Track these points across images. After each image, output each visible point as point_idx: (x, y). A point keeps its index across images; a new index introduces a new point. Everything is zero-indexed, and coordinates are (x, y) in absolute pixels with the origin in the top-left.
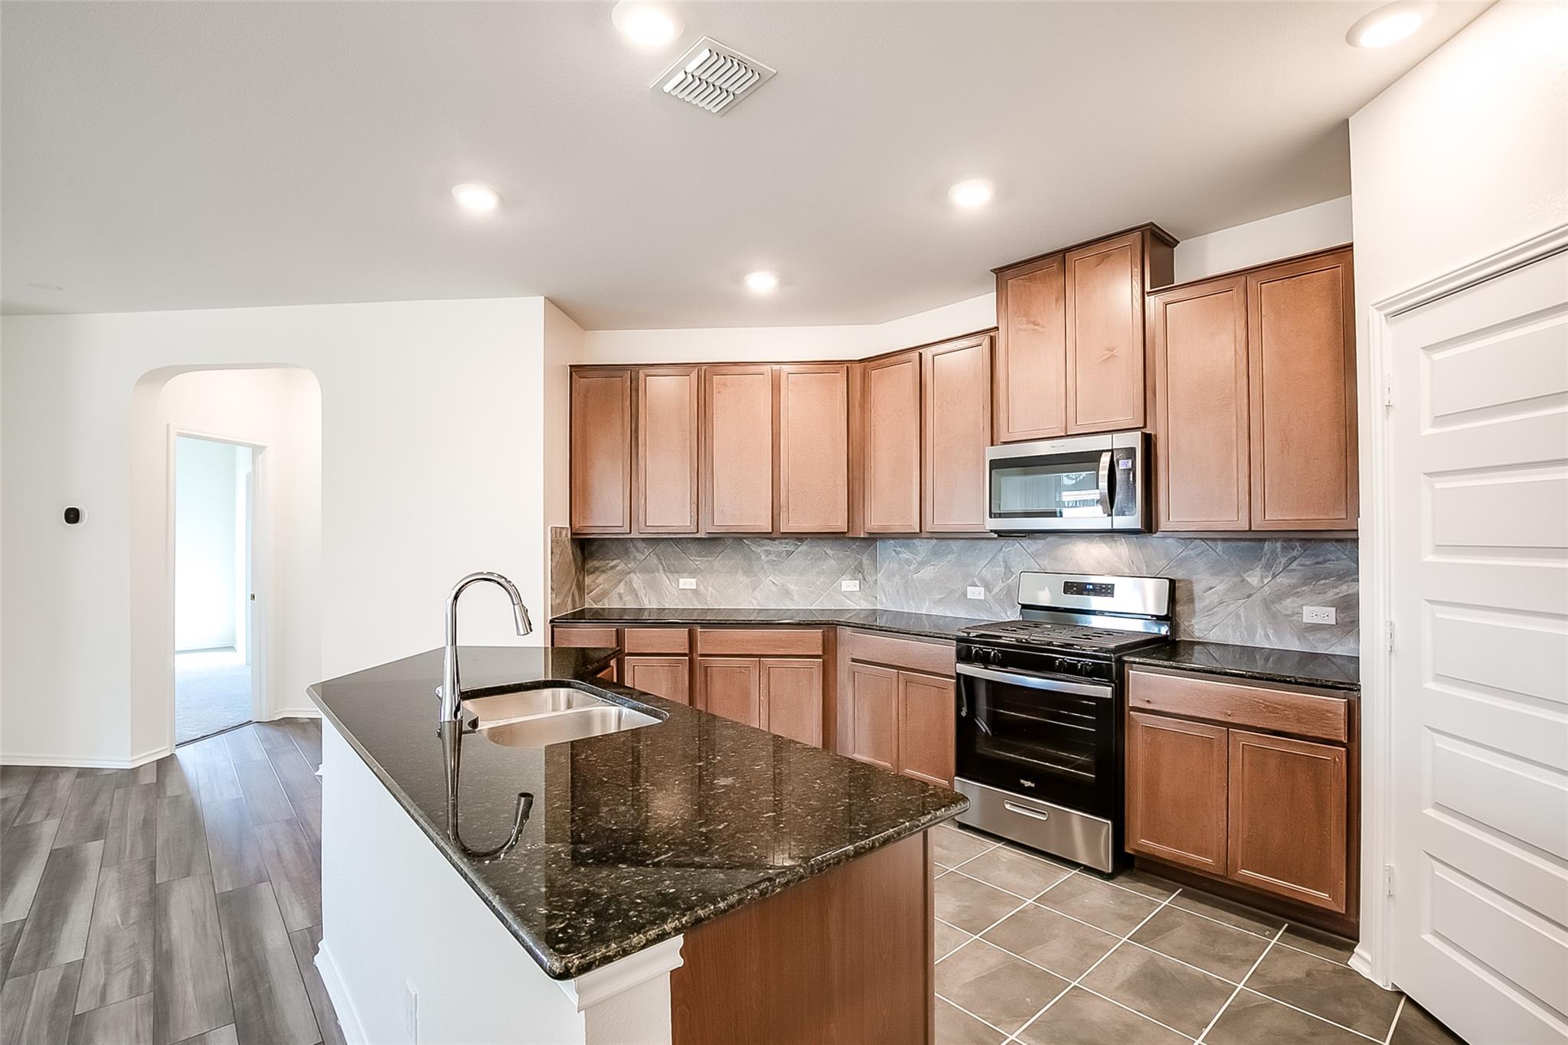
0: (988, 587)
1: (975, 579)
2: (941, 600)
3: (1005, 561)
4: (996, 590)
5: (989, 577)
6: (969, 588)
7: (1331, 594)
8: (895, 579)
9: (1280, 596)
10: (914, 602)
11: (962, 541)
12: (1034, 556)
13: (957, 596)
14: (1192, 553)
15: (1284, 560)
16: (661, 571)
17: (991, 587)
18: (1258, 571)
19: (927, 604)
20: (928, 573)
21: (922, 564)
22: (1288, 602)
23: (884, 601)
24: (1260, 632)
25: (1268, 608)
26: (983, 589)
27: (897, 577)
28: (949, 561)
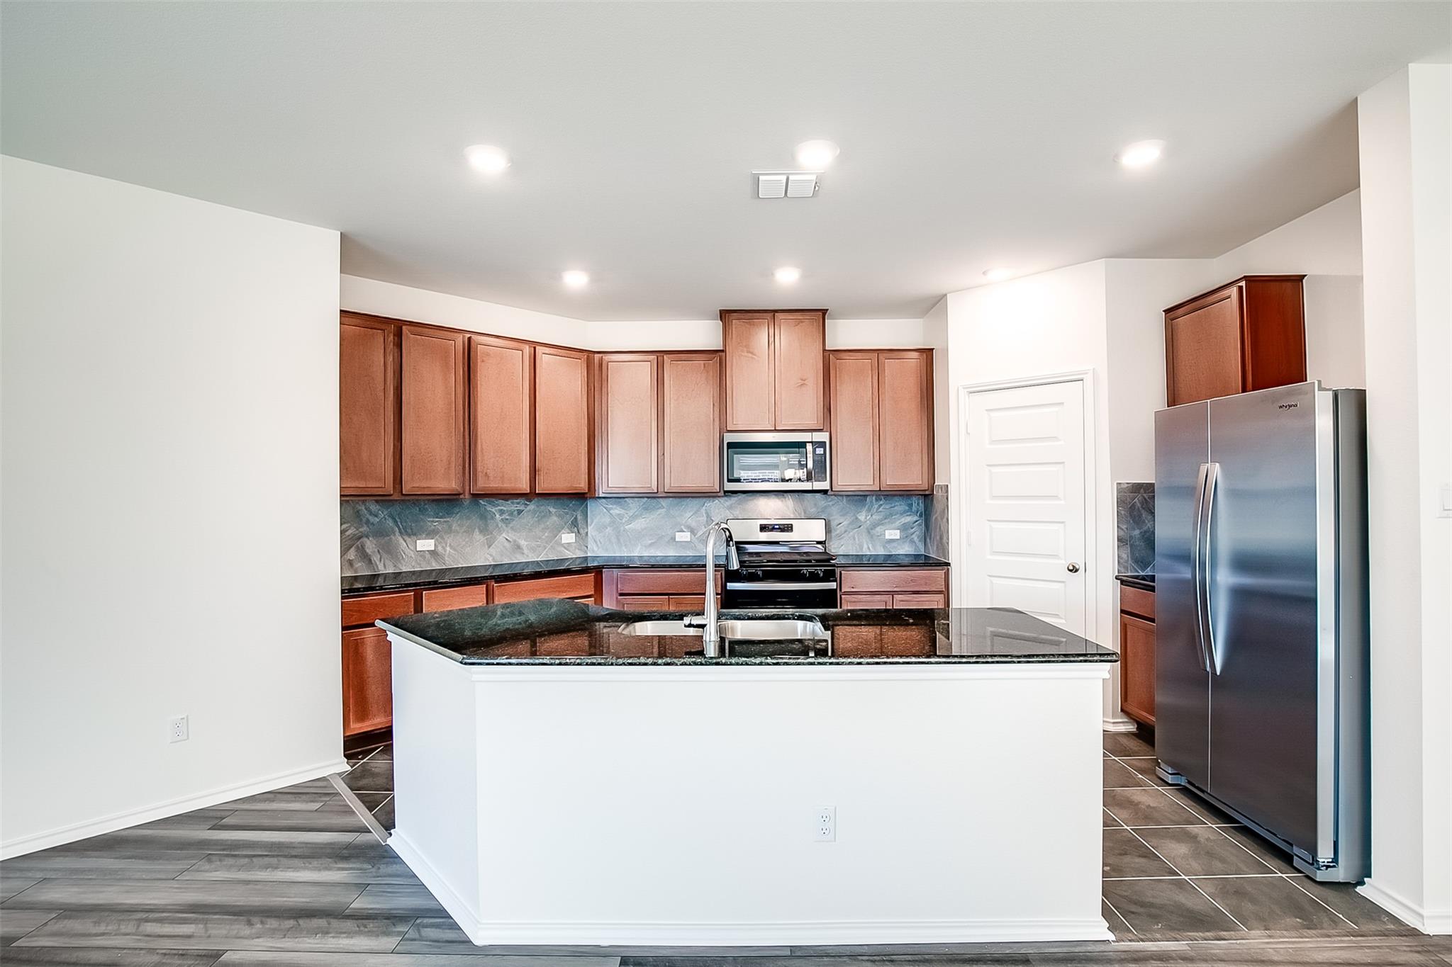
0: (693, 532)
1: (682, 527)
2: (651, 545)
3: (707, 513)
4: (700, 533)
5: (694, 524)
6: (677, 533)
7: (898, 524)
8: (607, 530)
9: (874, 526)
10: (626, 548)
11: (671, 499)
12: (730, 508)
13: (667, 540)
14: (831, 503)
15: (876, 506)
16: (397, 533)
17: (696, 532)
18: (864, 513)
19: (638, 549)
20: (639, 524)
21: (634, 518)
22: (878, 529)
23: (596, 549)
24: (865, 546)
25: (869, 532)
26: (689, 533)
27: (609, 528)
28: (659, 514)
